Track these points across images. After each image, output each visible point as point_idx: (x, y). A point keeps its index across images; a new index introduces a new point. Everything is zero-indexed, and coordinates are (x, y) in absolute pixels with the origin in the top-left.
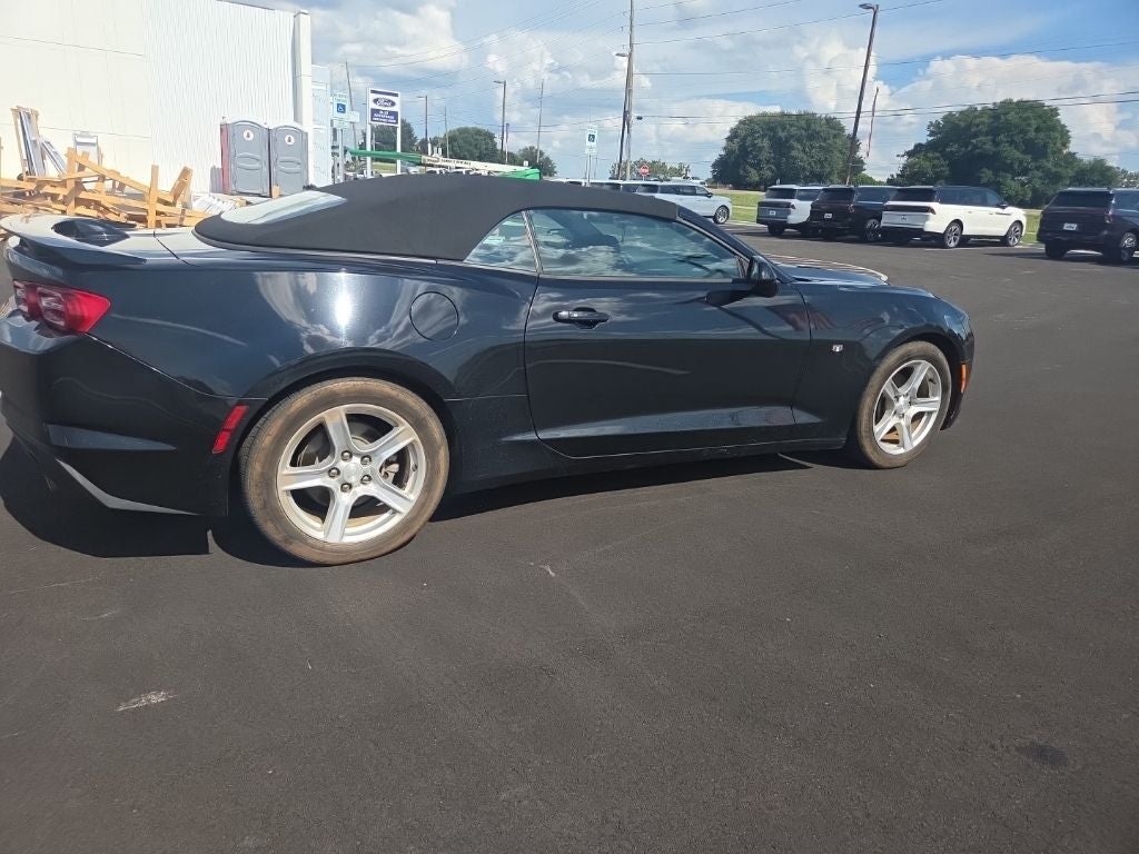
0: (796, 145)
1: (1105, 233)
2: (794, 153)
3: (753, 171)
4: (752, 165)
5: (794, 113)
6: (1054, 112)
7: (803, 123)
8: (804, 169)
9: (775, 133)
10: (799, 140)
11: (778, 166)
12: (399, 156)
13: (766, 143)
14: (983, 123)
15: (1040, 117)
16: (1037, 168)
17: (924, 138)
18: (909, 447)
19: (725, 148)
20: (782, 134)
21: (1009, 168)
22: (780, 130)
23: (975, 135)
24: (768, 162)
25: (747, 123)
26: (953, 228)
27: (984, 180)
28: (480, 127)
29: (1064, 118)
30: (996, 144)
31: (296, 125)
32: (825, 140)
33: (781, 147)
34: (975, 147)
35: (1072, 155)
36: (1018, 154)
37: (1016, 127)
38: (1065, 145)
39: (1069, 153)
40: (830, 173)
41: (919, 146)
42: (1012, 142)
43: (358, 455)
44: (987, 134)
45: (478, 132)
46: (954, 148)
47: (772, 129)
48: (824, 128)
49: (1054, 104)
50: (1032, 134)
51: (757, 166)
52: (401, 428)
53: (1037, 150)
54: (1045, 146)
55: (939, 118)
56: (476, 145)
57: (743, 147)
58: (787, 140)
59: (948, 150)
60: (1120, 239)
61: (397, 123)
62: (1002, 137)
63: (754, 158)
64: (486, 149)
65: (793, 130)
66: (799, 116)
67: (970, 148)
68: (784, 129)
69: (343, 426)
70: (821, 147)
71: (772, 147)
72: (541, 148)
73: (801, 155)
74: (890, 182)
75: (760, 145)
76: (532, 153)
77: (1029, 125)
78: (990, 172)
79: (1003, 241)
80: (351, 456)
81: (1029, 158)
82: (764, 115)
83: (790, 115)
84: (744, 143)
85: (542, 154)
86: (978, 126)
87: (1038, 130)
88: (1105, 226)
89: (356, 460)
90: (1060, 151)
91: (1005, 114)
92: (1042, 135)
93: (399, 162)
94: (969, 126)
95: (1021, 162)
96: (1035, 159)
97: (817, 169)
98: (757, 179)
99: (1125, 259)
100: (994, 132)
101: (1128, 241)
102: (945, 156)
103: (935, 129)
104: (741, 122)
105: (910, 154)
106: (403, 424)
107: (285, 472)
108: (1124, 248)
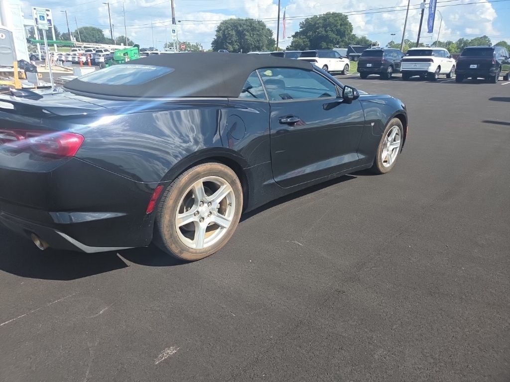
0: (247, 33)
1: (382, 67)
2: (246, 37)
3: (230, 46)
4: (229, 43)
5: (244, 19)
6: (346, 17)
7: (248, 24)
8: (252, 44)
9: (237, 28)
10: (248, 31)
11: (240, 44)
12: (55, 43)
13: (234, 33)
14: (320, 23)
15: (341, 19)
16: (342, 41)
17: (299, 30)
18: (391, 163)
19: (216, 35)
20: (240, 29)
21: (332, 42)
22: (239, 27)
23: (318, 28)
24: (236, 42)
25: (225, 23)
26: (325, 68)
27: (323, 47)
28: (94, 26)
29: (350, 20)
30: (326, 32)
31: (3, 27)
32: (259, 31)
33: (240, 34)
34: (319, 33)
35: (354, 35)
36: (334, 36)
37: (333, 24)
38: (351, 31)
39: (353, 35)
40: (263, 46)
41: (297, 33)
42: (332, 31)
43: (206, 202)
44: (322, 27)
45: (94, 29)
46: (310, 33)
47: (236, 26)
48: (258, 26)
49: (346, 14)
50: (339, 27)
51: (232, 43)
52: (225, 186)
53: (341, 34)
54: (344, 32)
55: (303, 21)
56: (93, 36)
57: (224, 35)
58: (243, 32)
59: (308, 34)
60: (387, 69)
61: (51, 25)
62: (328, 28)
63: (230, 40)
64: (99, 37)
65: (245, 27)
66: (246, 20)
67: (316, 33)
68: (241, 26)
69: (202, 189)
70: (257, 34)
71: (236, 35)
72: (127, 37)
73: (250, 38)
74: (287, 49)
75: (231, 33)
76: (123, 39)
77: (337, 23)
78: (325, 44)
79: (342, 73)
80: (203, 203)
81: (339, 37)
82: (231, 19)
83: (242, 20)
84: (224, 33)
85: (128, 40)
86: (318, 24)
87: (341, 25)
88: (381, 64)
89: (206, 205)
90: (349, 34)
91: (328, 18)
92: (342, 27)
93: (55, 45)
94: (315, 24)
95: (336, 39)
96: (341, 38)
97: (257, 45)
98: (232, 49)
99: (389, 77)
100: (325, 26)
101: (390, 70)
102: (308, 37)
103: (303, 25)
104: (222, 23)
105: (294, 36)
106: (226, 184)
107: (179, 217)
108: (388, 73)
